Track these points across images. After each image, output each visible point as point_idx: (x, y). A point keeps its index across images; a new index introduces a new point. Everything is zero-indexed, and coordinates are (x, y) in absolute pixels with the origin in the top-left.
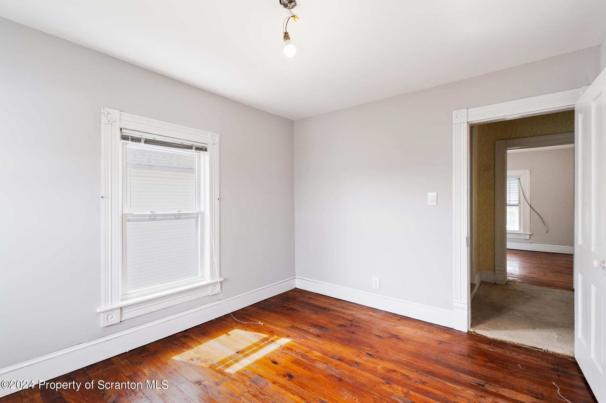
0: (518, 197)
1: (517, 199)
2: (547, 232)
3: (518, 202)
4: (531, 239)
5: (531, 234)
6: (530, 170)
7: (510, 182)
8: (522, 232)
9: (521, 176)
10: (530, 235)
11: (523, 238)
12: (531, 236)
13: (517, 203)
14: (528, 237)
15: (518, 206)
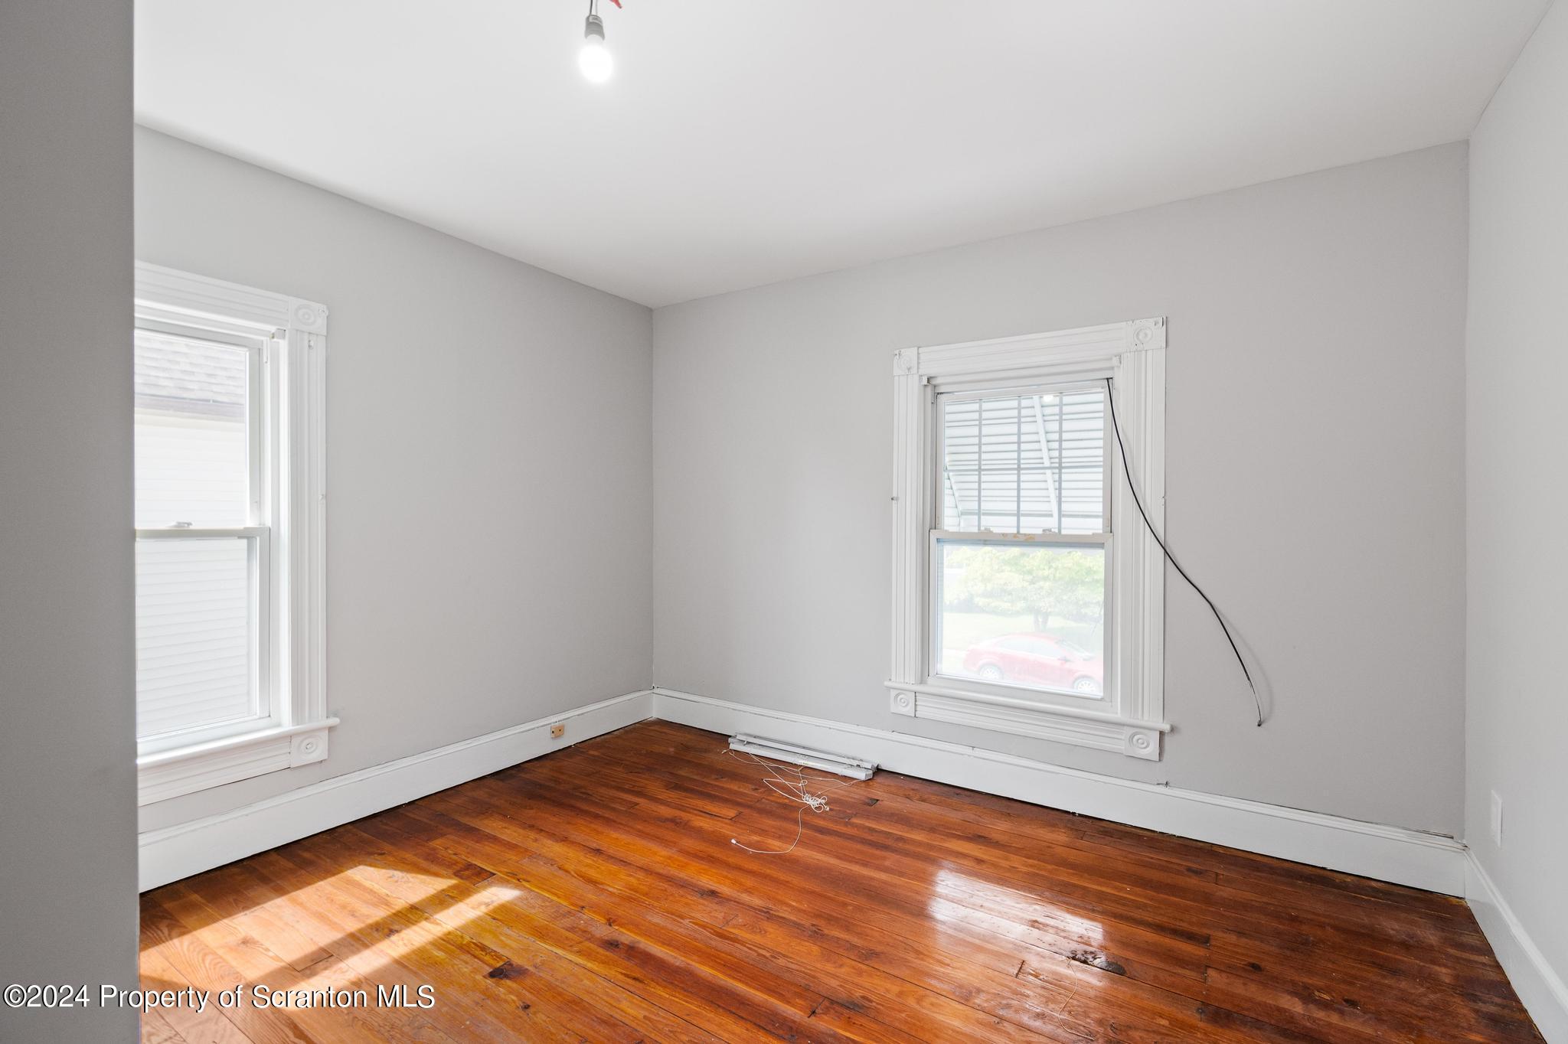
0: (1100, 493)
1: (1098, 508)
2: (1259, 725)
3: (1100, 520)
4: (1166, 756)
5: (1166, 727)
6: (1166, 322)
7: (1066, 409)
8: (1117, 713)
9: (1115, 361)
10: (1162, 734)
11: (1121, 746)
12: (1167, 739)
13: (1096, 526)
14: (1151, 750)
15: (1101, 546)
